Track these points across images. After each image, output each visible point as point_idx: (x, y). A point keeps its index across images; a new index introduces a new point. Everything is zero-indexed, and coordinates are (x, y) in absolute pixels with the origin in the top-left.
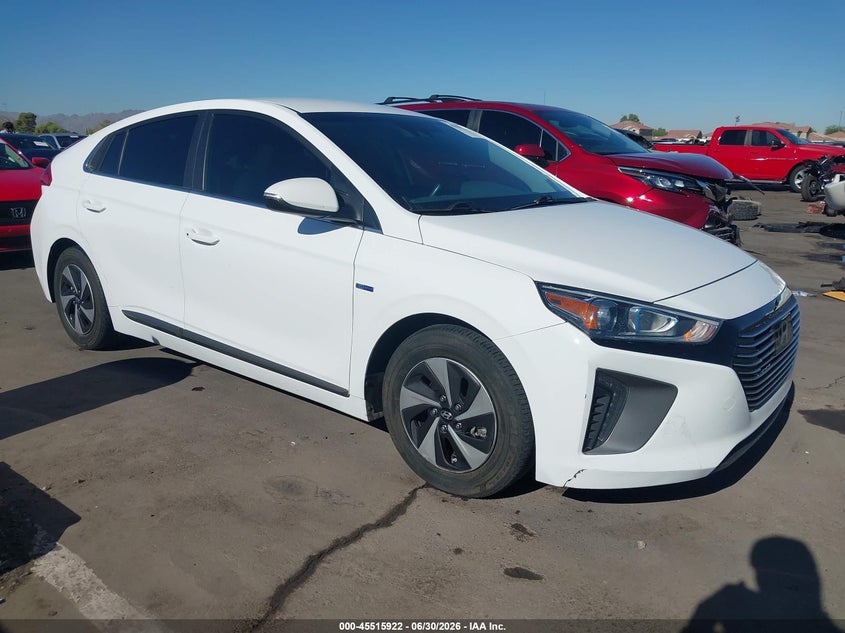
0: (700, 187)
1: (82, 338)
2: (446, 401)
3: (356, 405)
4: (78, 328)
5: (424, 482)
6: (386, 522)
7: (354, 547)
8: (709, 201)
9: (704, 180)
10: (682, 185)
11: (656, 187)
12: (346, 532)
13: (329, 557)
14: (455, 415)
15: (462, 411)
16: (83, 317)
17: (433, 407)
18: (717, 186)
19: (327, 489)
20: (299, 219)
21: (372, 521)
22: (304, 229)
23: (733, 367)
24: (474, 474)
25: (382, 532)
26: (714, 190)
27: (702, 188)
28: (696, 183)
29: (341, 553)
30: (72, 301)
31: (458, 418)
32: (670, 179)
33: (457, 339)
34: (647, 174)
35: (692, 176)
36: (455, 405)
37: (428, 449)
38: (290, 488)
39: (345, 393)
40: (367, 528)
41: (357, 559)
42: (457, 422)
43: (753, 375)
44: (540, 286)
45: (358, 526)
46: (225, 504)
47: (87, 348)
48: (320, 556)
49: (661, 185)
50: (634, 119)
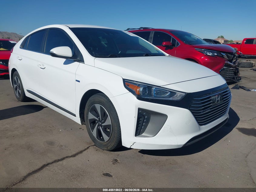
0: (222, 55)
1: (18, 98)
2: (100, 119)
3: (78, 120)
4: (17, 95)
5: (94, 144)
6: (74, 156)
7: (60, 162)
8: (226, 60)
9: (224, 52)
10: (216, 54)
11: (206, 55)
12: (60, 158)
13: (50, 165)
14: (102, 124)
15: (104, 122)
16: (19, 92)
17: (97, 120)
18: (228, 54)
19: (62, 145)
20: (64, 60)
21: (70, 155)
22: (65, 63)
23: (189, 109)
24: (106, 143)
25: (72, 159)
26: (227, 56)
27: (223, 55)
28: (221, 54)
29: (54, 164)
30: (16, 86)
31: (103, 125)
32: (212, 52)
33: (103, 99)
34: (205, 51)
35: (219, 51)
36: (102, 120)
37: (95, 133)
38: (51, 143)
39: (75, 115)
40: (67, 157)
41: (58, 167)
42: (102, 126)
43: (200, 113)
44: (125, 81)
45: (65, 156)
46: (29, 147)
47: (19, 101)
48: (48, 164)
49: (209, 54)
50: (222, 37)
